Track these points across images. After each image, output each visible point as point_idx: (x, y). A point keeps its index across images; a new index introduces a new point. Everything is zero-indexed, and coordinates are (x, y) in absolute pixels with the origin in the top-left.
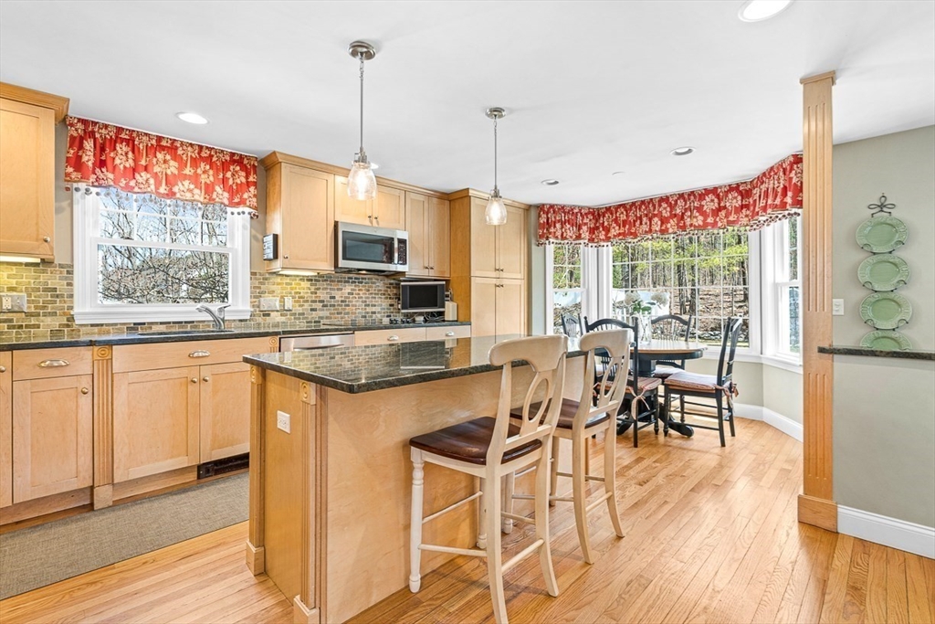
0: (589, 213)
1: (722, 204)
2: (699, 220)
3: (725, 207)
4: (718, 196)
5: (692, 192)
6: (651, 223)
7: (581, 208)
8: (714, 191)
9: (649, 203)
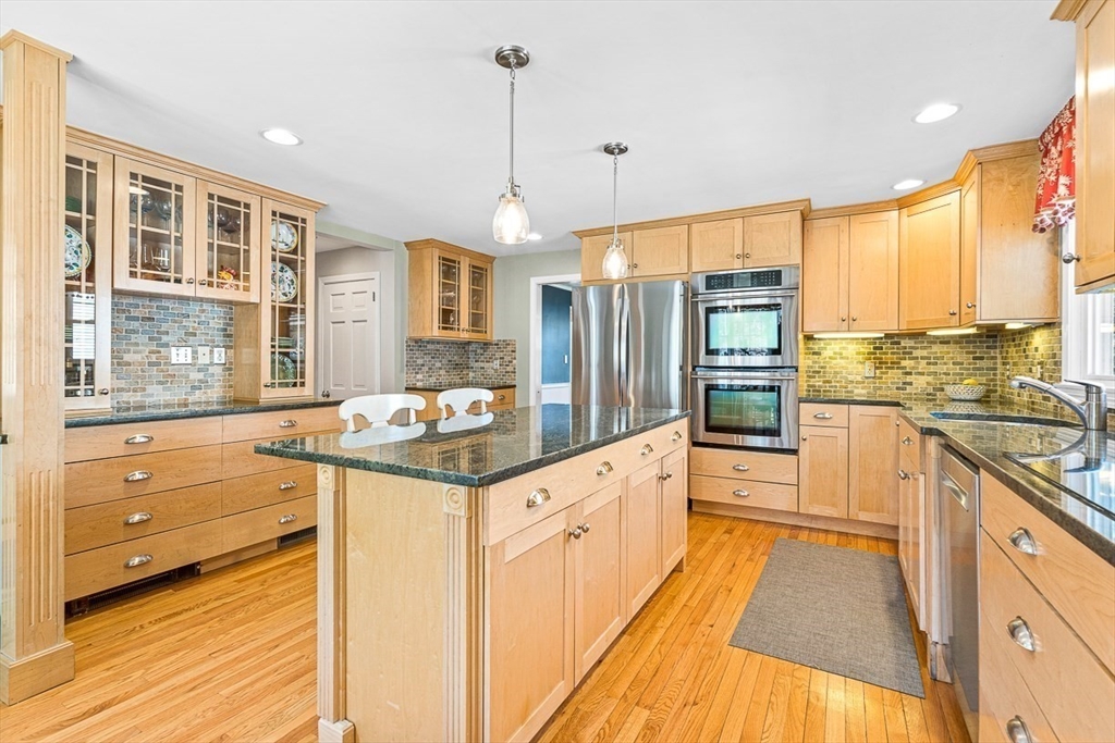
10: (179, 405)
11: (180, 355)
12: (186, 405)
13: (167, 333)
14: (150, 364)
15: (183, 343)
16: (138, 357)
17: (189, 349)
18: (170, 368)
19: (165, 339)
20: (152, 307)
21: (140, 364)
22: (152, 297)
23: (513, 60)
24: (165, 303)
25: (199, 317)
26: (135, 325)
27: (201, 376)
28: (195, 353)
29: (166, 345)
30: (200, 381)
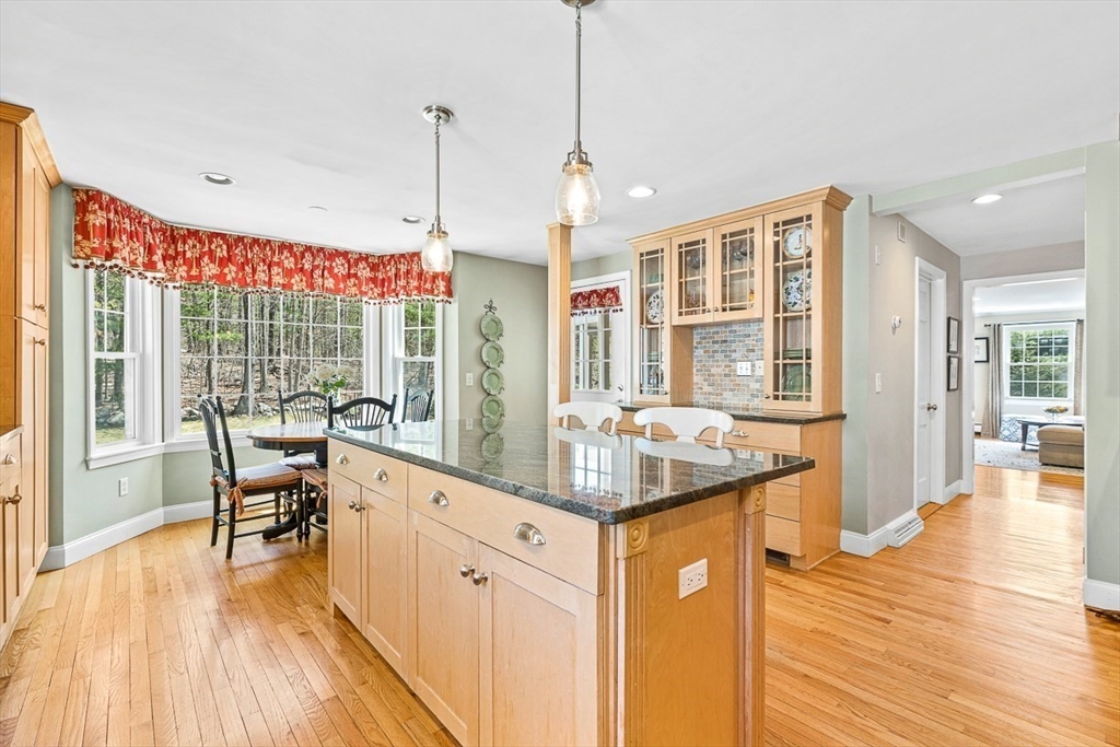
0: (161, 229)
1: (352, 272)
2: (330, 283)
3: (355, 275)
4: (349, 262)
5: (322, 249)
6: (270, 271)
7: (152, 218)
8: (345, 254)
9: (265, 245)
10: (743, 409)
11: (743, 368)
12: (748, 410)
13: (735, 351)
14: (726, 375)
15: (745, 359)
16: (719, 370)
17: (749, 363)
18: (737, 378)
19: (734, 355)
20: (725, 332)
21: (720, 375)
22: (727, 324)
23: (445, 113)
24: (735, 328)
25: (756, 335)
26: (716, 346)
27: (757, 386)
28: (753, 366)
29: (734, 361)
30: (758, 390)
